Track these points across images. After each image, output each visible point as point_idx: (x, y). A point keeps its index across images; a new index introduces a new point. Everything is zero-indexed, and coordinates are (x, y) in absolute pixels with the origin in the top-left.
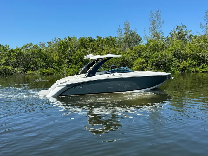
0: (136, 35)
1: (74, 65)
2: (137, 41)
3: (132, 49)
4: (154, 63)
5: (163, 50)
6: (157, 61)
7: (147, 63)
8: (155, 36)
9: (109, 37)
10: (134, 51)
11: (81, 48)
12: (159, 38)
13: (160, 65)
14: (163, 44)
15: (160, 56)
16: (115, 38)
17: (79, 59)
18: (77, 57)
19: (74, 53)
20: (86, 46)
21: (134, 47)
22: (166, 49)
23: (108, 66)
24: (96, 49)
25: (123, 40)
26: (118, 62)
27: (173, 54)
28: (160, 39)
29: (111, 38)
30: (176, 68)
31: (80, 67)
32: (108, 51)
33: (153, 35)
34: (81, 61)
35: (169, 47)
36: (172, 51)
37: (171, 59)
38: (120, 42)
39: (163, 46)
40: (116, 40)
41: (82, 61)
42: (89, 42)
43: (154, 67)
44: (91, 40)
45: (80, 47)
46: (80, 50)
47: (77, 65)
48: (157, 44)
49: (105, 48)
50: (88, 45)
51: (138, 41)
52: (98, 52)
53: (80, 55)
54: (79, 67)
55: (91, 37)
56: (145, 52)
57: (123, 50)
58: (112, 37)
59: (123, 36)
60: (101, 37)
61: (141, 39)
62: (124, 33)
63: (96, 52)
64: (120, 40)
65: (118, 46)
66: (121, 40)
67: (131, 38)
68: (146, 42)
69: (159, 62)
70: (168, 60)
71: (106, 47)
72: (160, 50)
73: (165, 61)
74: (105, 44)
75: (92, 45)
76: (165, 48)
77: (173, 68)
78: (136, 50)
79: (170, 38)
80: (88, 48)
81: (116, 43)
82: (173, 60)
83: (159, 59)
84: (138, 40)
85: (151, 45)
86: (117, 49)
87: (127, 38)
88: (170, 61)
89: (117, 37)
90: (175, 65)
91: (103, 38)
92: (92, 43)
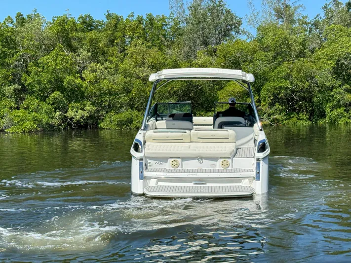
0: (225, 13)
1: (36, 101)
2: (228, 30)
3: (215, 52)
4: (278, 94)
5: (304, 57)
6: (287, 88)
7: (259, 95)
8: (279, 14)
9: (145, 17)
10: (219, 60)
11: (57, 49)
12: (293, 22)
13: (297, 102)
14: (305, 40)
15: (294, 74)
16: (163, 19)
17: (50, 82)
18: (45, 77)
19: (37, 65)
20: (75, 43)
21: (219, 47)
22: (313, 52)
23: (142, 103)
24: (104, 53)
25: (185, 25)
26: (172, 92)
27: (333, 68)
28: (296, 25)
29: (151, 20)
30: (341, 110)
31: (56, 109)
32: (140, 58)
33: (273, 12)
34: (58, 90)
35: (321, 47)
36: (329, 59)
37: (328, 84)
38: (178, 32)
39: (303, 44)
40: (166, 25)
41: (61, 88)
42: (83, 31)
43: (277, 106)
44: (88, 25)
45: (54, 46)
46: (53, 54)
47: (45, 100)
48: (286, 39)
49: (132, 49)
50: (80, 40)
51: (231, 29)
52: (111, 62)
53: (54, 69)
54: (50, 106)
55: (89, 17)
56: (251, 61)
57: (188, 57)
58: (155, 16)
59: (188, 13)
60: (119, 15)
61: (240, 23)
62: (190, 5)
63: (106, 60)
64: (176, 24)
65: (173, 42)
66: (182, 25)
67: (209, 19)
68: (255, 33)
69: (293, 91)
70: (318, 87)
71: (136, 45)
72: (297, 57)
73: (309, 91)
74: (132, 38)
75: (91, 41)
76: (310, 50)
77: (332, 109)
78: (224, 57)
79: (324, 21)
80: (81, 50)
81: (164, 35)
82: (333, 87)
83: (292, 84)
84: (231, 25)
85: (268, 41)
86: (170, 52)
87: (198, 19)
88: (324, 89)
89: (167, 15)
90: (339, 102)
91: (125, 18)
92: (92, 34)
